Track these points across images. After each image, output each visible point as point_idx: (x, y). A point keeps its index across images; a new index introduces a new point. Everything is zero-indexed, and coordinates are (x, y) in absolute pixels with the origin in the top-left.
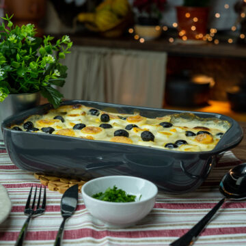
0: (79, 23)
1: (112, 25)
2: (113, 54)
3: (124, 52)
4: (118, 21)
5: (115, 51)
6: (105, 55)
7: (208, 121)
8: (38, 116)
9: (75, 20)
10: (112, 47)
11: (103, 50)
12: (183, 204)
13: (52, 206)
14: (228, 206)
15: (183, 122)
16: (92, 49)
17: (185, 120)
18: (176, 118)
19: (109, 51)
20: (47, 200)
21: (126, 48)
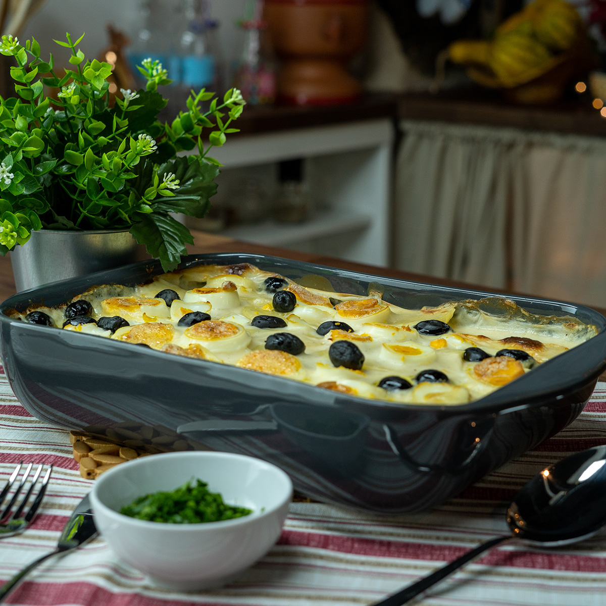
0: (451, 66)
1: (533, 73)
2: (530, 145)
3: (557, 140)
4: (549, 62)
5: (536, 137)
6: (511, 146)
7: (550, 323)
8: (119, 288)
9: (441, 59)
10: (530, 127)
11: (506, 135)
12: (389, 544)
13: (55, 517)
14: (509, 559)
15: (486, 323)
16: (480, 132)
17: (493, 319)
18: (470, 310)
19: (521, 137)
20: (45, 499)
21: (563, 131)
